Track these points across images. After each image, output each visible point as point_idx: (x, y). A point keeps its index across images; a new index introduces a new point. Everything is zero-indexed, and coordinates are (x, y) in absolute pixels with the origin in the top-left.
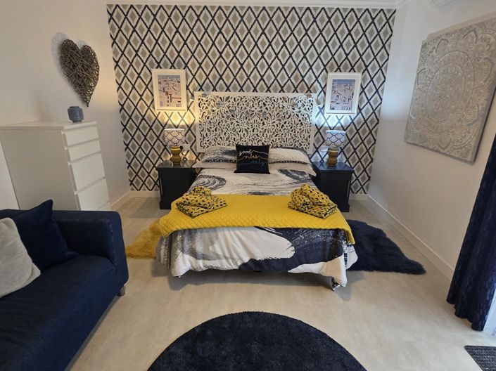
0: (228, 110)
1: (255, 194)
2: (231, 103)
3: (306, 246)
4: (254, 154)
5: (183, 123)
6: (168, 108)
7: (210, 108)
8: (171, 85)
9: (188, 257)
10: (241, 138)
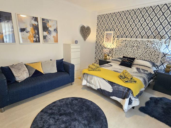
0: (125, 44)
1: (115, 71)
2: (126, 42)
3: (117, 90)
4: (127, 60)
5: (111, 48)
6: (107, 43)
7: (119, 43)
8: (109, 36)
9: (85, 81)
10: (128, 55)
